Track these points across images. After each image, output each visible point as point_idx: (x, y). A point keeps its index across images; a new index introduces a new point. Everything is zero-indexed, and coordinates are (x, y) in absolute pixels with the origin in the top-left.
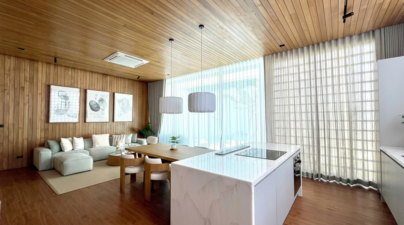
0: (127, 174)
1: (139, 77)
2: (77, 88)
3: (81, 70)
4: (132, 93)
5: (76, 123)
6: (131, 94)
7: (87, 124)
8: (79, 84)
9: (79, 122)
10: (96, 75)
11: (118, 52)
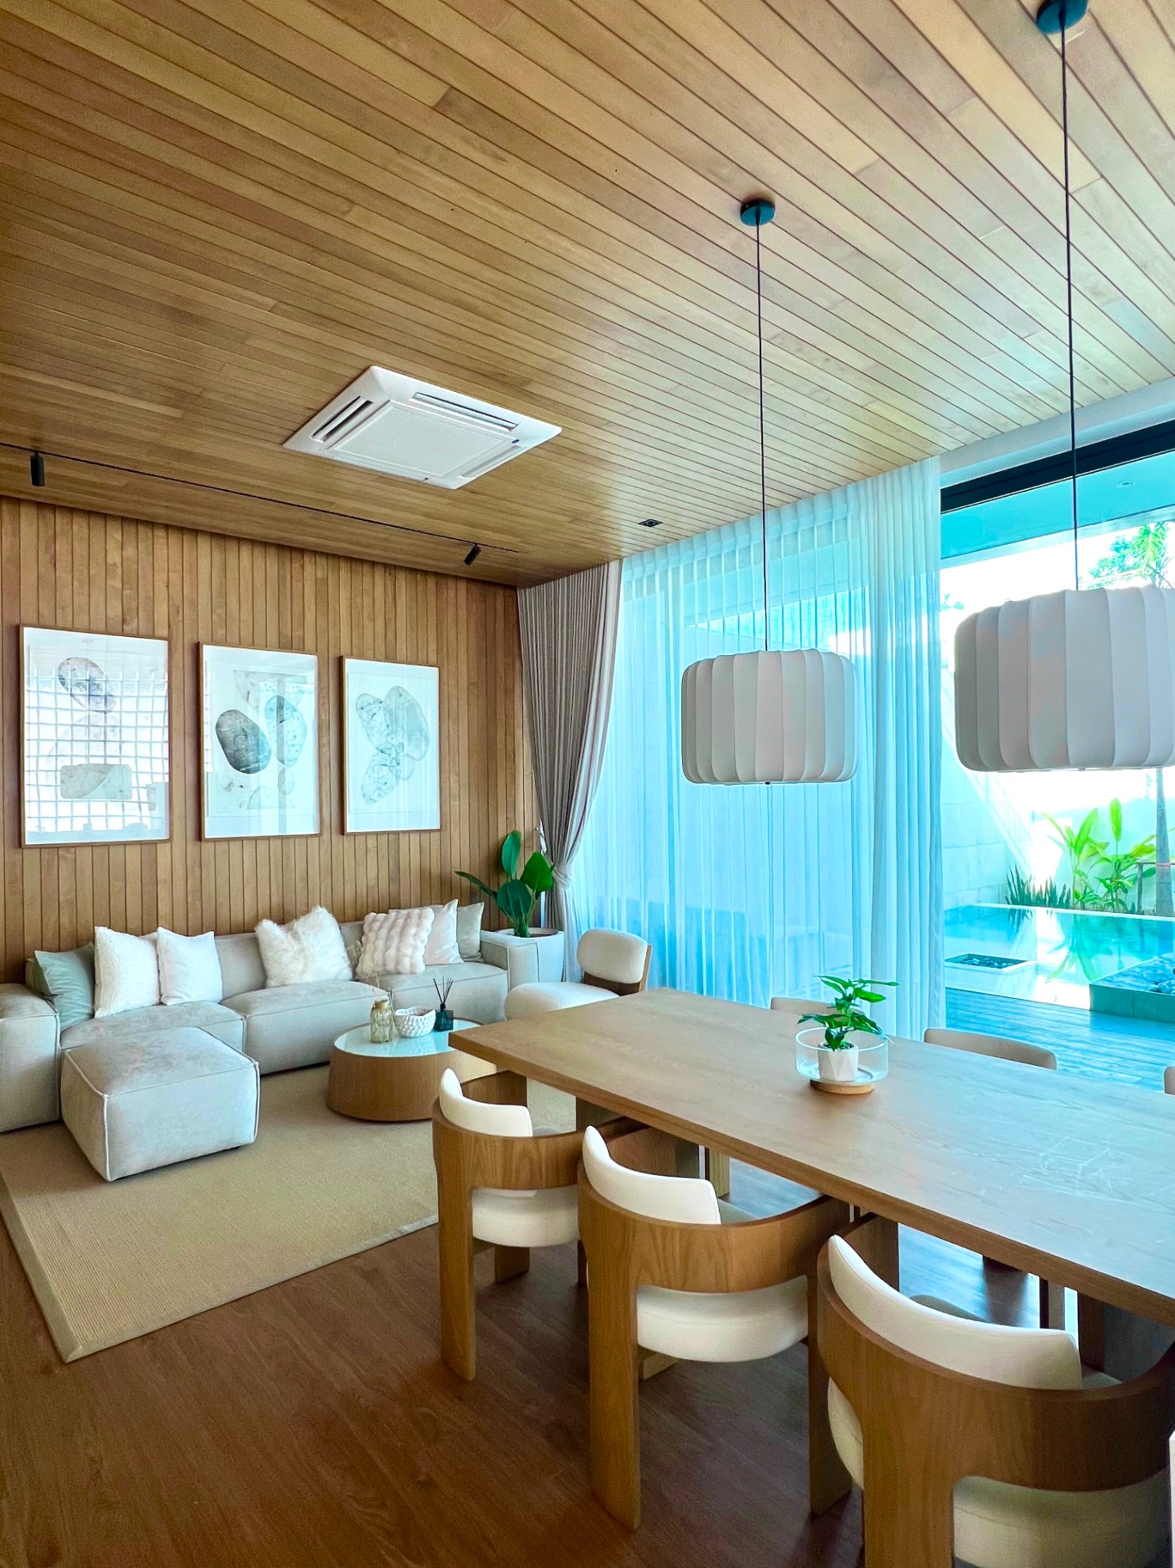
0: (481, 1245)
1: (475, 552)
2: (153, 636)
3: (167, 527)
4: (433, 658)
5: (155, 843)
6: (427, 664)
7: (207, 848)
8: (161, 611)
9: (170, 840)
10: (246, 551)
11: (375, 368)
